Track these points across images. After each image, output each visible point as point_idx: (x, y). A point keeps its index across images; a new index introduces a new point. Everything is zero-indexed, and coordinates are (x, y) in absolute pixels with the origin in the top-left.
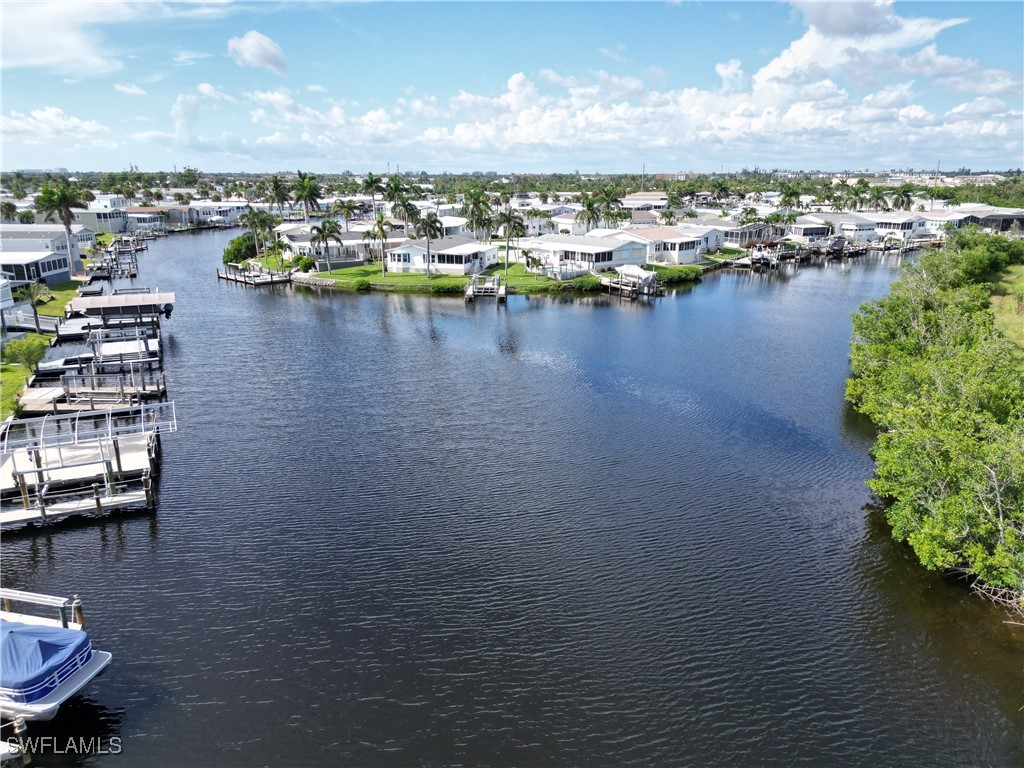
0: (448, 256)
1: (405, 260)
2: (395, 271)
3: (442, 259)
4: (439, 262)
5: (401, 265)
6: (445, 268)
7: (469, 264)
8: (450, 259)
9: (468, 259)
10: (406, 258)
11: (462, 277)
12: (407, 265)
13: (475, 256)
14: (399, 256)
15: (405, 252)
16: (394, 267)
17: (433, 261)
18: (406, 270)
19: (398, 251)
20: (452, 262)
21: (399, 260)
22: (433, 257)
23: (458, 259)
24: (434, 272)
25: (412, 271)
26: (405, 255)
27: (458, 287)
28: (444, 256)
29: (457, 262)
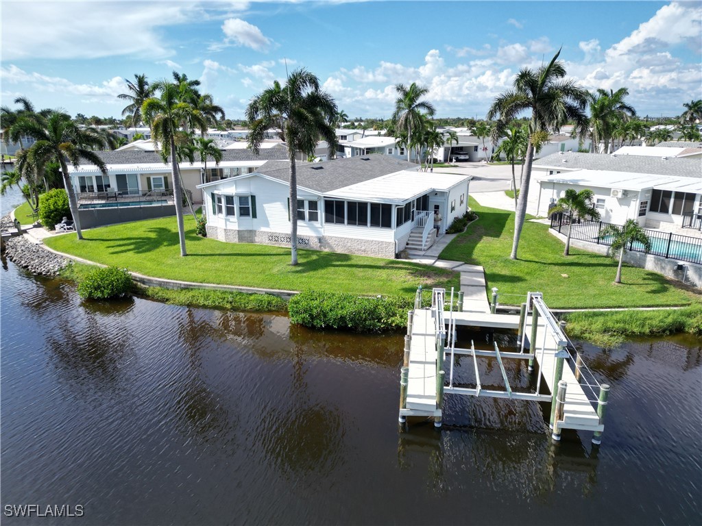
0: (352, 205)
1: (244, 212)
2: (221, 237)
3: (337, 211)
4: (328, 220)
5: (234, 223)
6: (343, 235)
7: (408, 226)
8: (357, 213)
9: (405, 213)
10: (247, 207)
11: (389, 265)
12: (248, 222)
13: (423, 202)
14: (229, 199)
15: (243, 190)
16: (221, 226)
17: (313, 217)
18: (246, 236)
19: (226, 189)
20: (363, 222)
21: (230, 212)
22: (313, 205)
23: (379, 214)
24: (314, 244)
25: (262, 241)
26: (243, 199)
27: (373, 313)
28: (340, 204)
29: (375, 223)
